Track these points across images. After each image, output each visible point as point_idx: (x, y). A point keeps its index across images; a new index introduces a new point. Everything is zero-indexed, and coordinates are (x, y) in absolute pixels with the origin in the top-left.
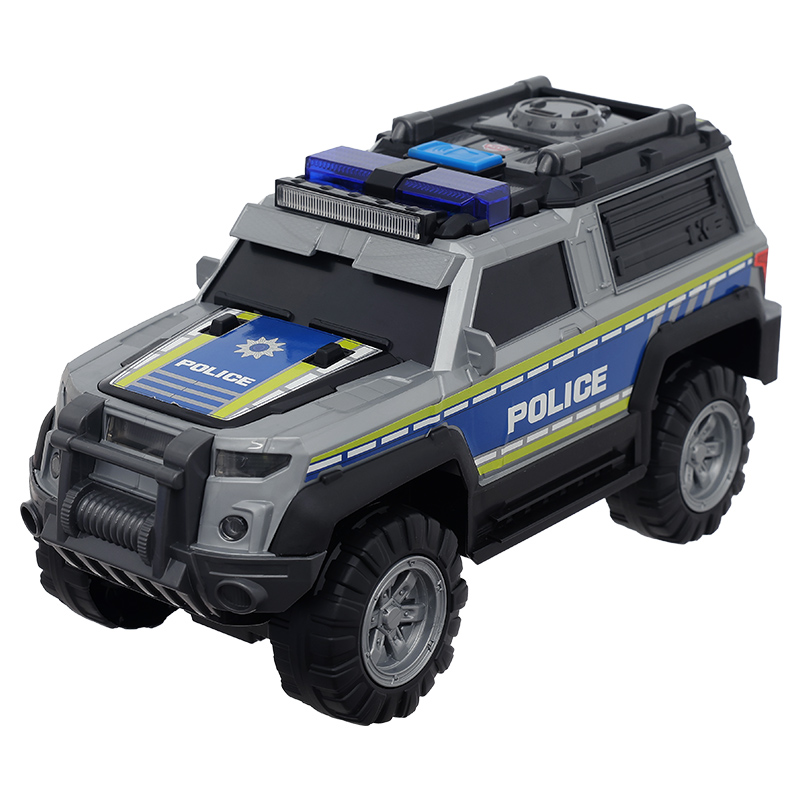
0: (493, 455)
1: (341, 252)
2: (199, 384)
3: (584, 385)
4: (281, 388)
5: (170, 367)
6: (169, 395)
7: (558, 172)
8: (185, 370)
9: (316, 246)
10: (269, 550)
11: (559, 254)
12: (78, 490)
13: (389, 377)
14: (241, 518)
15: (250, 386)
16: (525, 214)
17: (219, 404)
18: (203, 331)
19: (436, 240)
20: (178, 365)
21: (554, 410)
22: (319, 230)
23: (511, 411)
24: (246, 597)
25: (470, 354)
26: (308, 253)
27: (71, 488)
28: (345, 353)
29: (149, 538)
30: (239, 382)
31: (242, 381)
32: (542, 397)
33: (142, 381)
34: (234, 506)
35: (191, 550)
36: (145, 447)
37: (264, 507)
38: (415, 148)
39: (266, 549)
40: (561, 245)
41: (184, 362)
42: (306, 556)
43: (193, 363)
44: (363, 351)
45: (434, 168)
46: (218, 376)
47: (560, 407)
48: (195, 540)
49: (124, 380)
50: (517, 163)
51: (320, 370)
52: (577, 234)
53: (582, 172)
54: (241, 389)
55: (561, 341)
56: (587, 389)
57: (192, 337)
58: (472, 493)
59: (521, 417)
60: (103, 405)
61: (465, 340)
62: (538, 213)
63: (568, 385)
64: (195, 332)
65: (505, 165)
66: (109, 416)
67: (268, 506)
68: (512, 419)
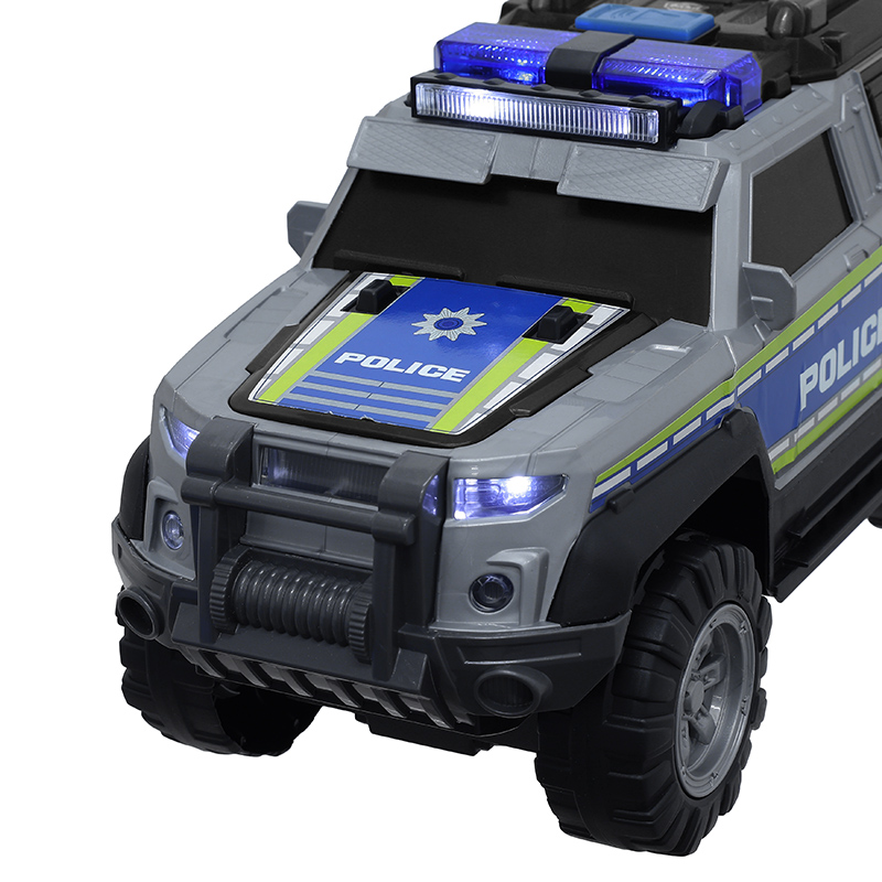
0: (785, 444)
1: (533, 173)
2: (387, 385)
3: (871, 331)
4: (514, 377)
5: (329, 365)
6: (352, 406)
7: (802, 31)
8: (353, 368)
9: (491, 168)
10: (548, 620)
11: (824, 151)
12: (230, 564)
13: (658, 347)
14: (499, 575)
15: (466, 381)
16: (779, 93)
17: (434, 413)
18: (347, 309)
19: (681, 141)
20: (340, 360)
21: (844, 369)
22: (491, 143)
23: (803, 377)
24: (525, 692)
25: (755, 301)
26: (481, 180)
27: (219, 561)
28: (578, 321)
29: (367, 622)
30: (447, 377)
31: (452, 374)
32: (831, 355)
33: (297, 390)
34: (490, 560)
35: (433, 633)
36: (327, 489)
37: (535, 555)
38: (585, 15)
39: (543, 618)
40: (826, 136)
41: (346, 357)
42: (605, 621)
43: (362, 356)
44: (603, 314)
45: (631, 41)
46: (410, 371)
47: (848, 367)
48: (432, 618)
49: (269, 391)
50: (731, 24)
51: (556, 346)
52: (843, 117)
53: (829, 28)
54: (457, 387)
55: (849, 271)
56: (873, 336)
57: (338, 320)
58: (773, 500)
59: (813, 385)
60: (252, 432)
61: (748, 281)
62: (790, 92)
63: (856, 332)
64: (336, 310)
65: (719, 28)
66: (262, 447)
67: (542, 553)
68: (805, 389)
